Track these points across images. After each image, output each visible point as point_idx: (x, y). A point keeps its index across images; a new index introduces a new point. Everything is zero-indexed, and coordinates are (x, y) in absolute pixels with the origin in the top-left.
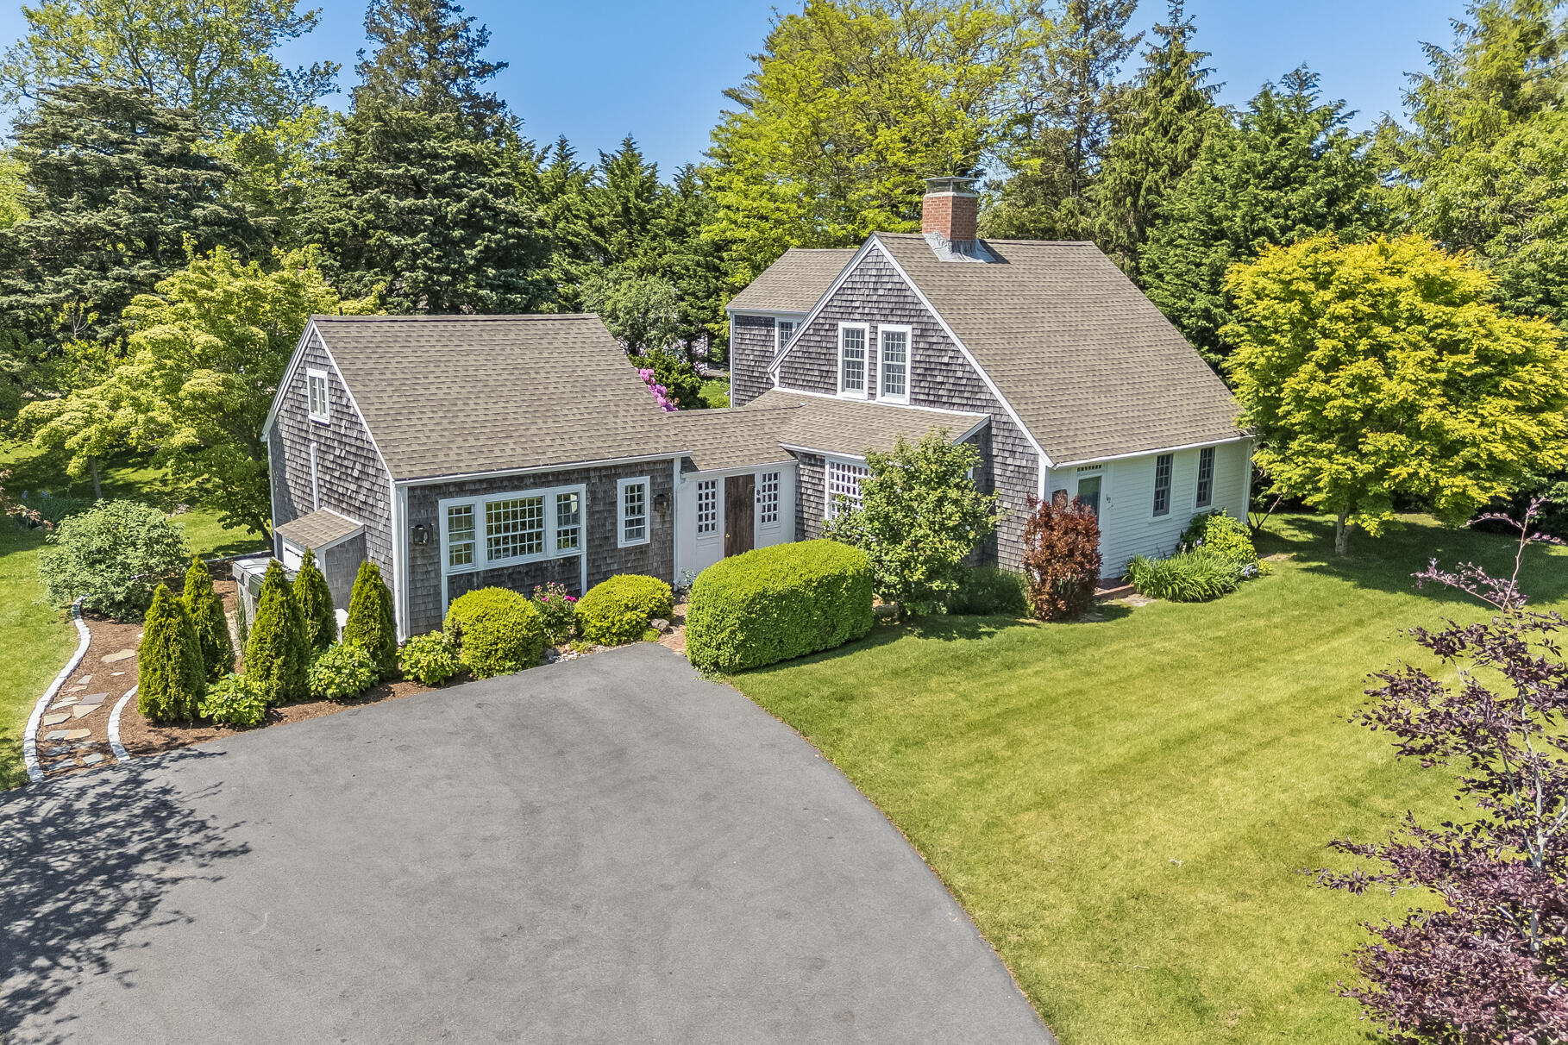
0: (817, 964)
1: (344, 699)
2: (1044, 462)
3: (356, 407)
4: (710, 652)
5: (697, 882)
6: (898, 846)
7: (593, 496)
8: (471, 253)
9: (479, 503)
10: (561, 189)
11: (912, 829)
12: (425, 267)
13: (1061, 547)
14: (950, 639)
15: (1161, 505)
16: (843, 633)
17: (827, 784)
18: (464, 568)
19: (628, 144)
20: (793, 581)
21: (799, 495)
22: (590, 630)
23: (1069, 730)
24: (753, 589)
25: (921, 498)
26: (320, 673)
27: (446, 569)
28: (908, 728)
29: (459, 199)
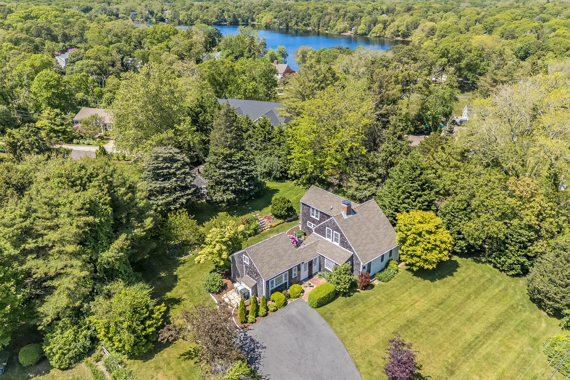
0: (334, 361)
2: (362, 264)
3: (255, 266)
4: (312, 305)
5: (319, 350)
6: (341, 344)
7: (289, 272)
9: (274, 279)
11: (343, 339)
12: (234, 186)
13: (364, 281)
15: (382, 260)
16: (331, 299)
17: (331, 332)
20: (324, 295)
21: (320, 261)
22: (292, 296)
23: (363, 320)
25: (342, 277)
27: (270, 290)
28: (341, 320)
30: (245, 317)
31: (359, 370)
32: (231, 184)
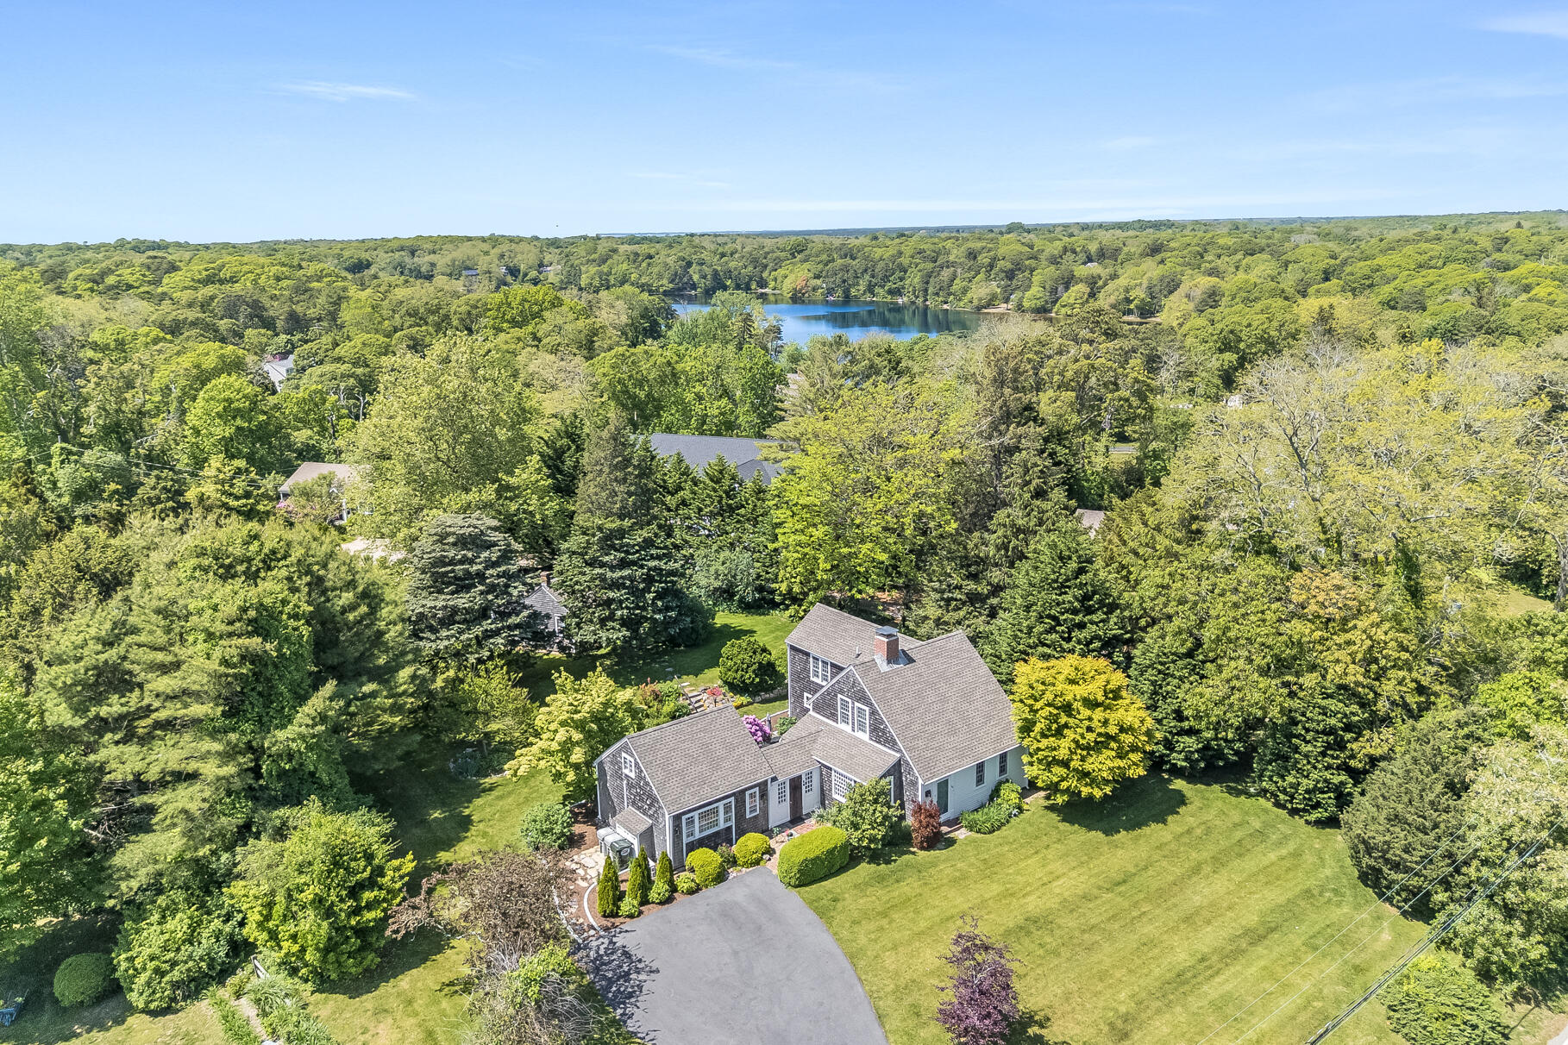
1: (662, 903)
2: (920, 782)
3: (648, 779)
4: (787, 880)
5: (788, 979)
6: (846, 965)
7: (737, 801)
8: (650, 596)
9: (696, 814)
10: (679, 488)
11: (852, 957)
12: (627, 608)
13: (924, 824)
14: (879, 864)
15: (980, 780)
16: (837, 866)
17: (826, 940)
18: (691, 839)
19: (721, 459)
20: (818, 853)
22: (740, 862)
23: (911, 915)
24: (803, 858)
25: (867, 810)
26: (652, 896)
27: (685, 840)
28: (856, 914)
30: (614, 904)
31: (882, 1025)
32: (621, 602)
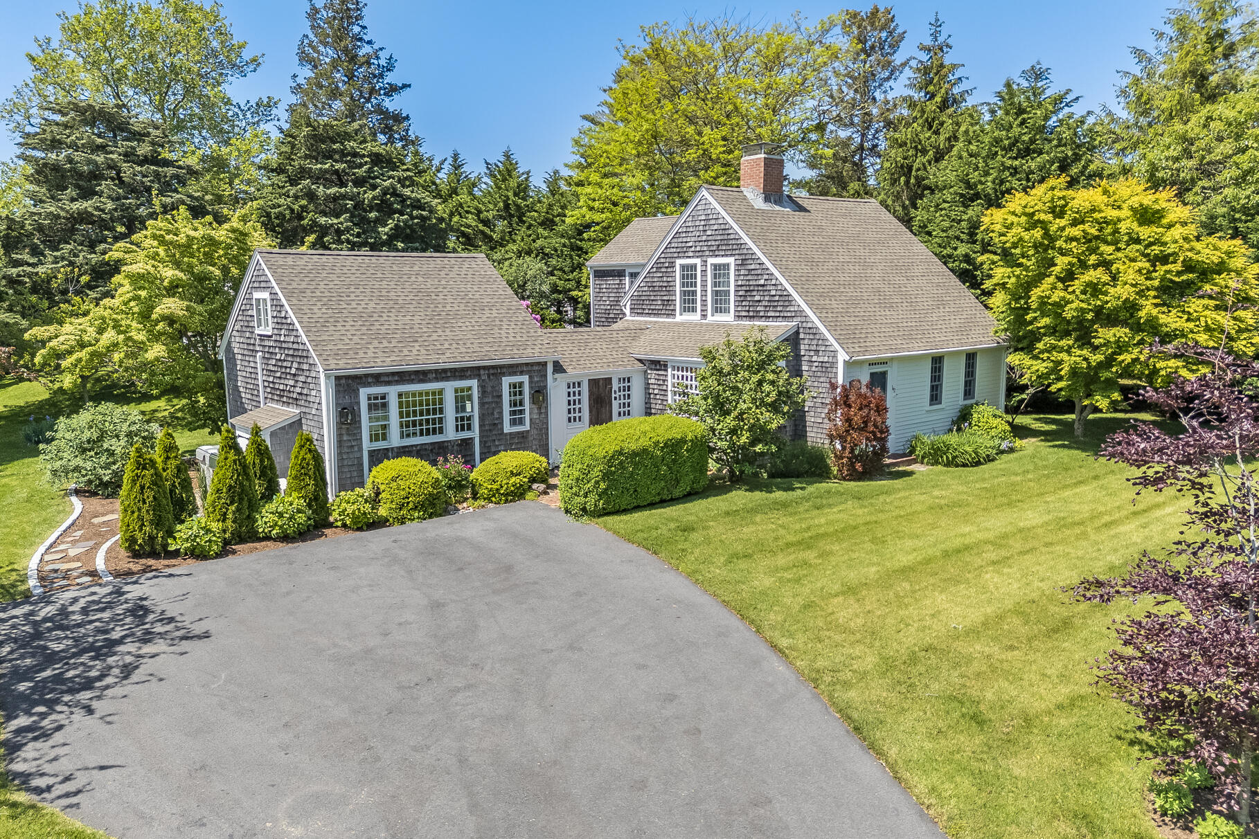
0: (671, 698)
1: (285, 538)
2: (842, 357)
4: (579, 500)
5: (572, 647)
6: (734, 622)
7: (483, 391)
8: (384, 230)
9: (392, 392)
10: (454, 191)
11: (743, 609)
13: (857, 420)
14: (771, 492)
15: (935, 397)
16: (684, 487)
17: (673, 584)
18: (381, 445)
19: (507, 156)
21: (648, 395)
24: (612, 448)
26: (266, 518)
27: (366, 445)
28: (739, 548)
29: (374, 187)
30: (158, 523)
